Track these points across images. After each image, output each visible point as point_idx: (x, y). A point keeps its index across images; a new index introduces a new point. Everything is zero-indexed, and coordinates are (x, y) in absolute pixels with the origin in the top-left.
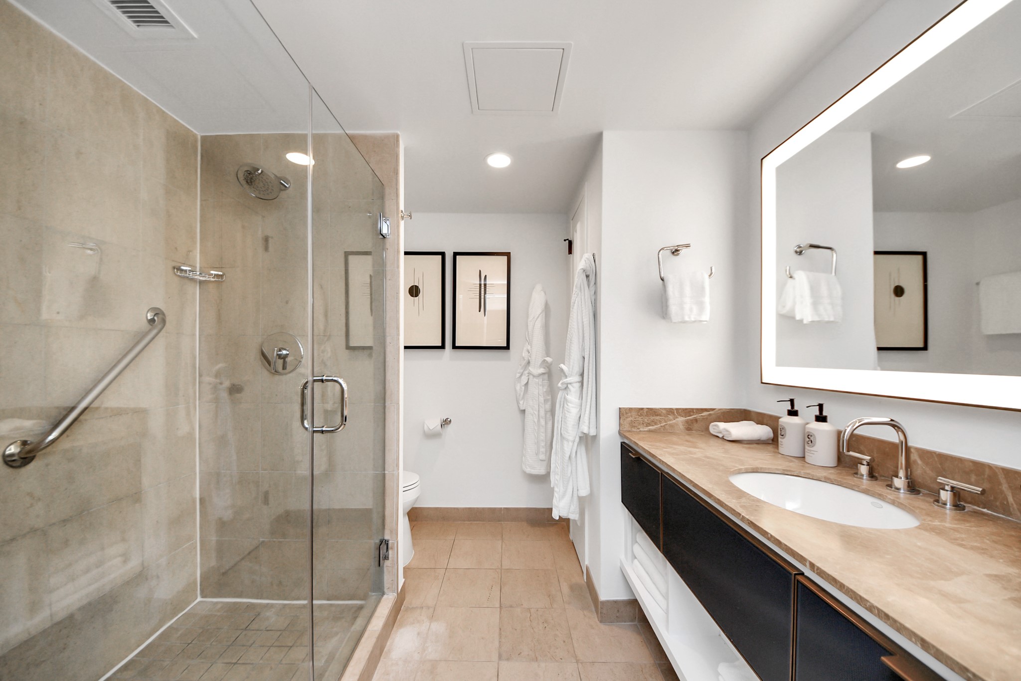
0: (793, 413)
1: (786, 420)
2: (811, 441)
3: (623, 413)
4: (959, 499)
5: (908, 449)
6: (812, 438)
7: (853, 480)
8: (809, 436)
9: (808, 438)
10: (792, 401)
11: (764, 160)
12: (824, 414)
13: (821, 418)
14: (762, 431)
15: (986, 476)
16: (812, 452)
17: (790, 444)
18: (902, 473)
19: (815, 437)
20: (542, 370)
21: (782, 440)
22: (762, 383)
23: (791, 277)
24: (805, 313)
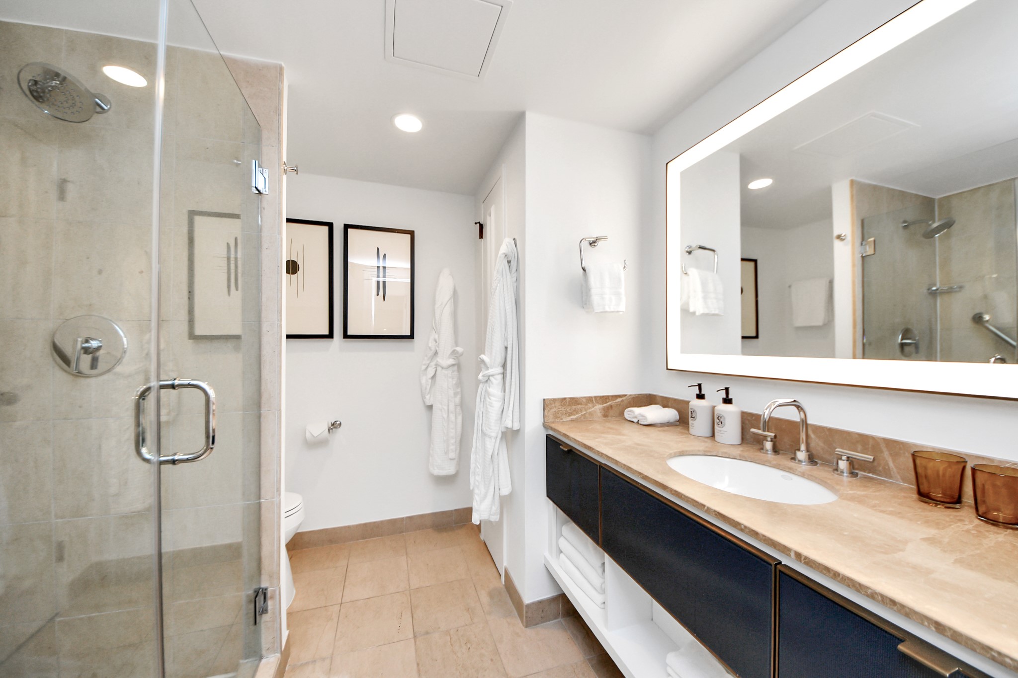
0: (701, 396)
1: (696, 403)
2: (721, 422)
3: (547, 404)
4: (855, 467)
5: (807, 425)
6: (722, 420)
7: (760, 455)
8: (719, 418)
9: (718, 419)
10: (700, 386)
11: (668, 164)
12: (730, 397)
13: (727, 401)
14: (670, 414)
15: (870, 446)
16: (722, 432)
17: (699, 426)
18: (803, 447)
19: (724, 418)
20: (451, 361)
21: (693, 422)
22: (667, 369)
23: (686, 274)
24: (698, 306)
